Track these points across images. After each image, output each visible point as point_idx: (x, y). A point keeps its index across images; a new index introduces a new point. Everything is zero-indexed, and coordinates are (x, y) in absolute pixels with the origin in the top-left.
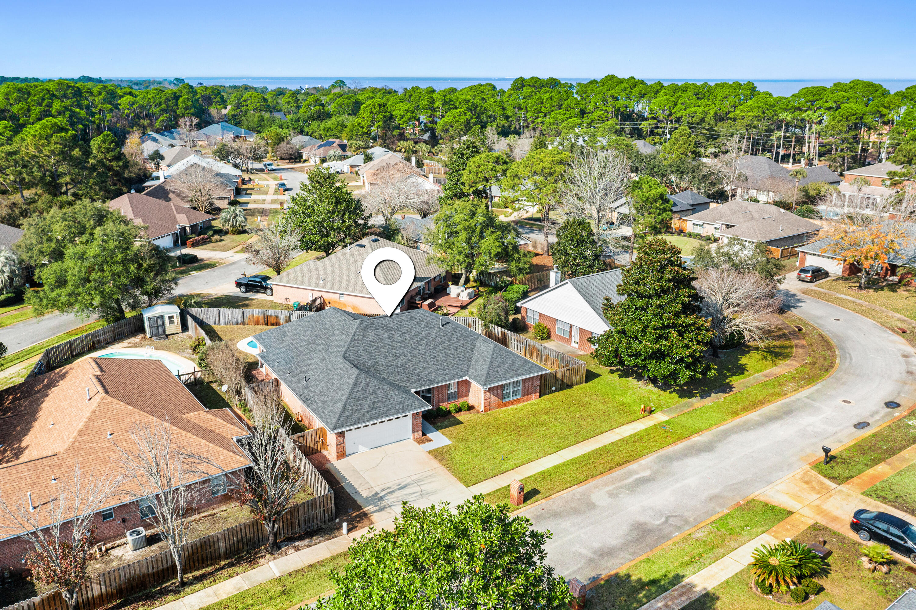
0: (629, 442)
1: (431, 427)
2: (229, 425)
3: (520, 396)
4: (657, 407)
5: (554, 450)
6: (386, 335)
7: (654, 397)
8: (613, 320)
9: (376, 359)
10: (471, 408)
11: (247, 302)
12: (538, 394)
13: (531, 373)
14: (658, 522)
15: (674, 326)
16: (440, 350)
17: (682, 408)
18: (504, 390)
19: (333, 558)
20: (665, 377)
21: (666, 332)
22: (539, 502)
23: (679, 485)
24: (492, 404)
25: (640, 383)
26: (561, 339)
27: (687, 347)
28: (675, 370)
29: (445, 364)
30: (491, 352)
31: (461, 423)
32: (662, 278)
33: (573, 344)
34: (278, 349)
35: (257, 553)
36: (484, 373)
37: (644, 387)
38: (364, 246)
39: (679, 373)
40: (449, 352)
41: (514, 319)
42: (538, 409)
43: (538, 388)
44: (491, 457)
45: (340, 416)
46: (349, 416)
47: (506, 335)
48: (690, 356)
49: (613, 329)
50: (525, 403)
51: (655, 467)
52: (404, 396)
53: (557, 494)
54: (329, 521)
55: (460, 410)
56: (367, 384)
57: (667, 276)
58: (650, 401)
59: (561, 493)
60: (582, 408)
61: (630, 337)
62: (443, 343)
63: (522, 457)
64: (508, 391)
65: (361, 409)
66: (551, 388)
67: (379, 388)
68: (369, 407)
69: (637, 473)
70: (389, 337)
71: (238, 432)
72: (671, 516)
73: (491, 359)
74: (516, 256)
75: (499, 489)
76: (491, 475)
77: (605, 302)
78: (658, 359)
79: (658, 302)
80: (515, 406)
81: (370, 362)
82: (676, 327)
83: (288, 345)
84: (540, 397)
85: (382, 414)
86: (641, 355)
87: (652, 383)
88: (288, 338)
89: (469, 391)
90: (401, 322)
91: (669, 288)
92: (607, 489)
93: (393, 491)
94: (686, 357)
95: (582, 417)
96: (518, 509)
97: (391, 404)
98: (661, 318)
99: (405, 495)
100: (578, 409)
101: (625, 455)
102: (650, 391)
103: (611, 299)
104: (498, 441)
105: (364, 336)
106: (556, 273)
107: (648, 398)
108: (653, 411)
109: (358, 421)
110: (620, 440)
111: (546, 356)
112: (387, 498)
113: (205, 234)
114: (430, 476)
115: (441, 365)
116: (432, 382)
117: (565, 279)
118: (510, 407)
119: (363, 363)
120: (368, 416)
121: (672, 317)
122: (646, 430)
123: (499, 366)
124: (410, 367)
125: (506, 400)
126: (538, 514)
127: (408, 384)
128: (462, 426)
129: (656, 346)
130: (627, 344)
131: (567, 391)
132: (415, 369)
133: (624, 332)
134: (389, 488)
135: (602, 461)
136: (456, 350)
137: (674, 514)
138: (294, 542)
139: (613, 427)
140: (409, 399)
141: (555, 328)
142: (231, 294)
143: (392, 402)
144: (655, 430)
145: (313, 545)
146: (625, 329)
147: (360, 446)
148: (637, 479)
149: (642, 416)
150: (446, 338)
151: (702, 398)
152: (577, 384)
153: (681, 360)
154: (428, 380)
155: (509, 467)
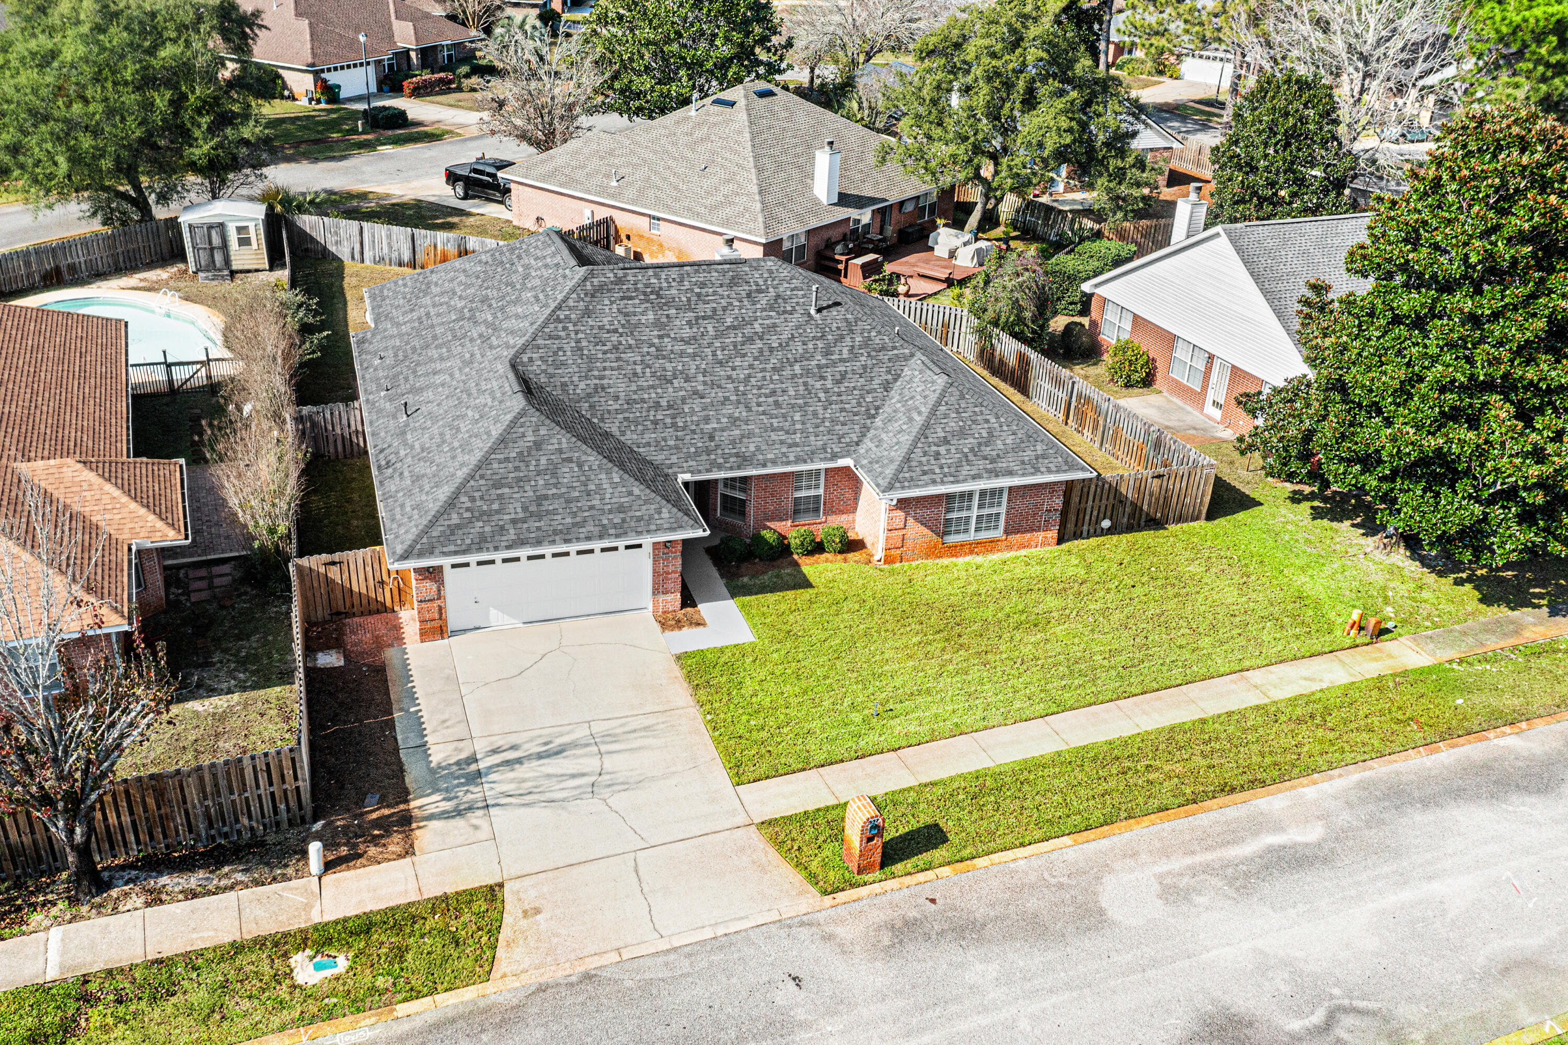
0: (1283, 718)
1: (720, 584)
2: (133, 505)
3: (999, 533)
4: (1404, 622)
5: (1040, 708)
6: (651, 316)
7: (1400, 589)
8: (1316, 347)
9: (601, 378)
10: (851, 546)
11: (455, 220)
12: (1053, 534)
13: (1037, 471)
14: (1295, 1025)
15: (1507, 387)
16: (794, 376)
17: (1482, 637)
18: (949, 510)
19: (238, 948)
20: (1444, 540)
21: (1477, 403)
22: (930, 875)
23: (1406, 895)
24: (909, 543)
25: (1370, 542)
26: (1180, 389)
27: (1538, 455)
28: (1485, 519)
29: (797, 417)
30: (933, 398)
31: (809, 585)
32: (1496, 228)
33: (1210, 410)
34: (398, 325)
35: (39, 890)
36: (898, 455)
37: (1379, 555)
38: (732, 104)
39: (1494, 533)
40: (818, 385)
41: (1069, 328)
42: (1042, 578)
43: (1057, 517)
44: (847, 702)
45: (432, 524)
46: (458, 527)
47: (1028, 364)
48: (1541, 484)
49: (1311, 375)
50: (1012, 554)
51: (1345, 817)
52: (636, 491)
53: (995, 857)
54: (291, 823)
55: (817, 548)
56: (538, 445)
57: (1518, 222)
58: (1386, 601)
59: (1010, 854)
60: (1171, 592)
61: (1360, 405)
62: (807, 356)
63: (936, 716)
64: (964, 514)
65: (498, 512)
66: (1098, 522)
67: (569, 460)
68: (525, 509)
69: (1279, 827)
70: (657, 324)
71: (153, 530)
72: (1346, 1010)
73: (929, 418)
74: (1114, 163)
75: (827, 809)
76: (821, 757)
77: (1310, 294)
78: (1433, 483)
79: (1468, 305)
80: (979, 559)
81: (582, 385)
82: (1515, 389)
83: (419, 318)
84: (1060, 541)
85: (555, 533)
86: (1380, 461)
87: (1408, 547)
88: (427, 300)
89: (856, 499)
90: (703, 285)
91: (1514, 262)
92: (1163, 867)
93: (519, 761)
94: (1525, 488)
95: (1161, 621)
96: (853, 886)
97: (592, 508)
98: (1470, 360)
99: (549, 776)
100: (1157, 594)
101: (1256, 759)
102: (1393, 571)
103: (1328, 288)
104: (886, 656)
105: (587, 313)
106: (1194, 205)
107: (1384, 588)
108: (1387, 631)
109: (480, 544)
110: (1257, 708)
111: (1116, 432)
112: (493, 777)
113: (453, 71)
114: (646, 729)
115: (784, 416)
116: (744, 460)
117: (1213, 224)
118: (961, 561)
119: (564, 385)
120: (512, 534)
121: (1506, 356)
122: (1347, 690)
123: (946, 441)
124: (693, 412)
125: (952, 539)
126: (913, 914)
127: (674, 459)
128: (806, 594)
129: (1433, 442)
130: (1341, 423)
131: (1145, 537)
132: (707, 420)
133: (1340, 387)
134: (514, 747)
135: (1179, 768)
136: (838, 382)
137: (1361, 1004)
138: (160, 874)
139: (1247, 663)
140: (646, 502)
141: (1170, 360)
142: (432, 199)
143: (596, 502)
144: (1375, 693)
145: (210, 893)
146: (1348, 378)
147: (493, 612)
148: (1270, 850)
149: (1348, 642)
150: (820, 344)
151: (1554, 612)
152: (1180, 519)
153: (1511, 494)
154: (737, 455)
155: (884, 740)
